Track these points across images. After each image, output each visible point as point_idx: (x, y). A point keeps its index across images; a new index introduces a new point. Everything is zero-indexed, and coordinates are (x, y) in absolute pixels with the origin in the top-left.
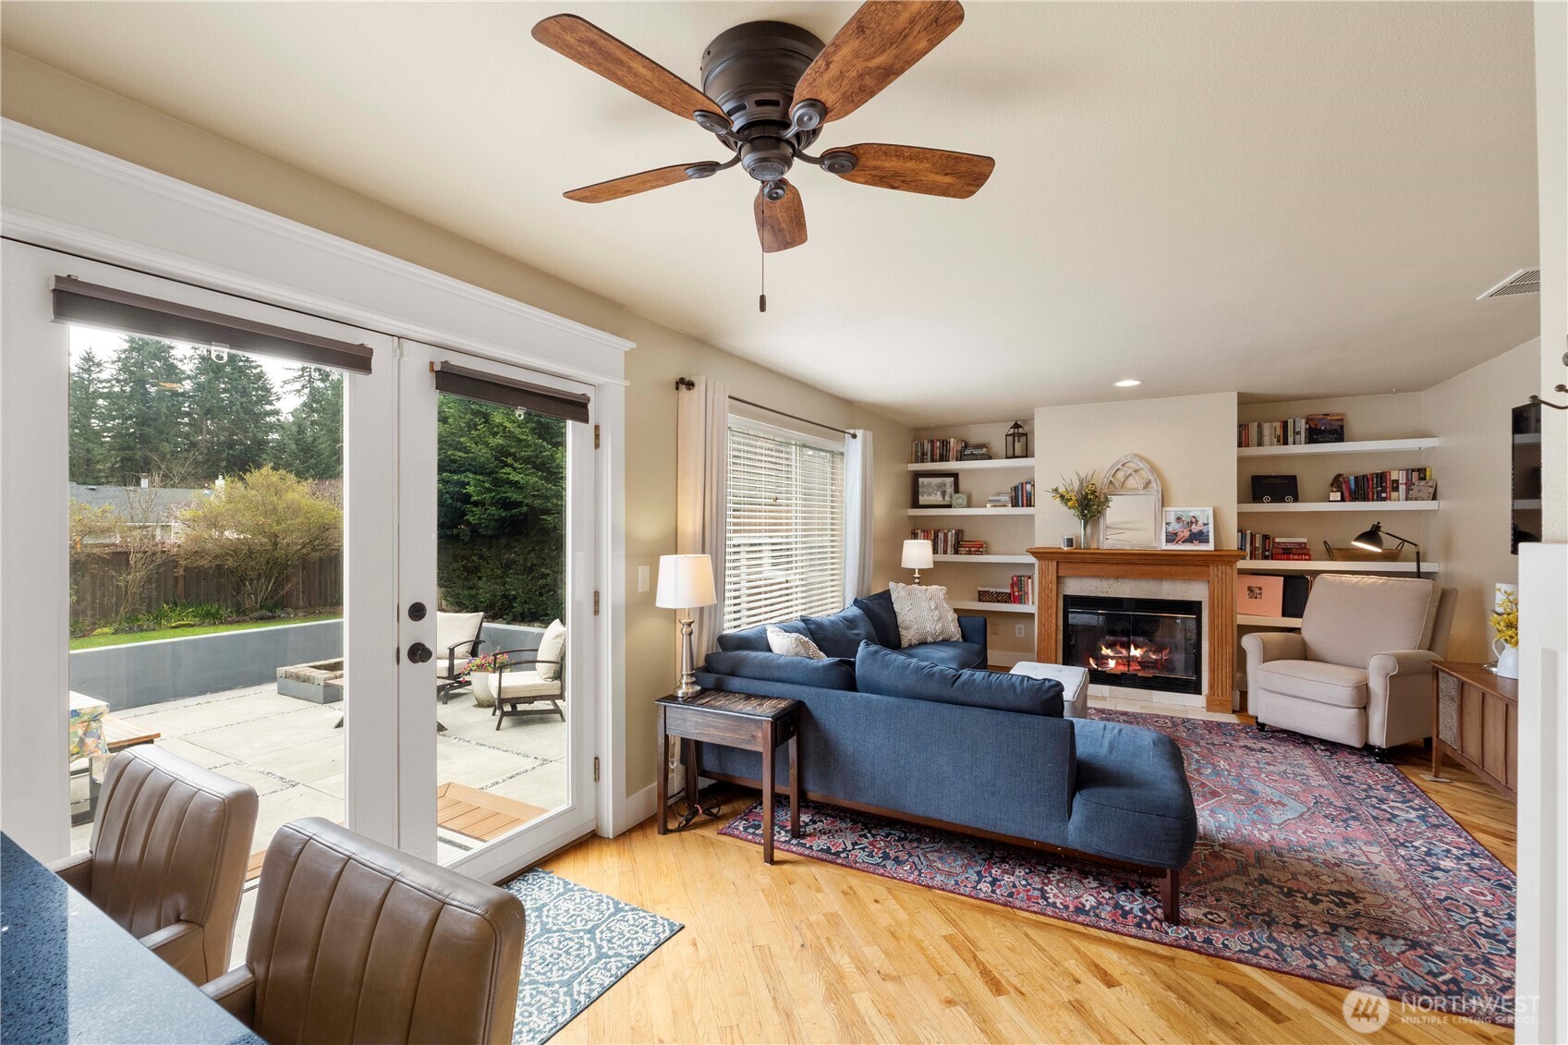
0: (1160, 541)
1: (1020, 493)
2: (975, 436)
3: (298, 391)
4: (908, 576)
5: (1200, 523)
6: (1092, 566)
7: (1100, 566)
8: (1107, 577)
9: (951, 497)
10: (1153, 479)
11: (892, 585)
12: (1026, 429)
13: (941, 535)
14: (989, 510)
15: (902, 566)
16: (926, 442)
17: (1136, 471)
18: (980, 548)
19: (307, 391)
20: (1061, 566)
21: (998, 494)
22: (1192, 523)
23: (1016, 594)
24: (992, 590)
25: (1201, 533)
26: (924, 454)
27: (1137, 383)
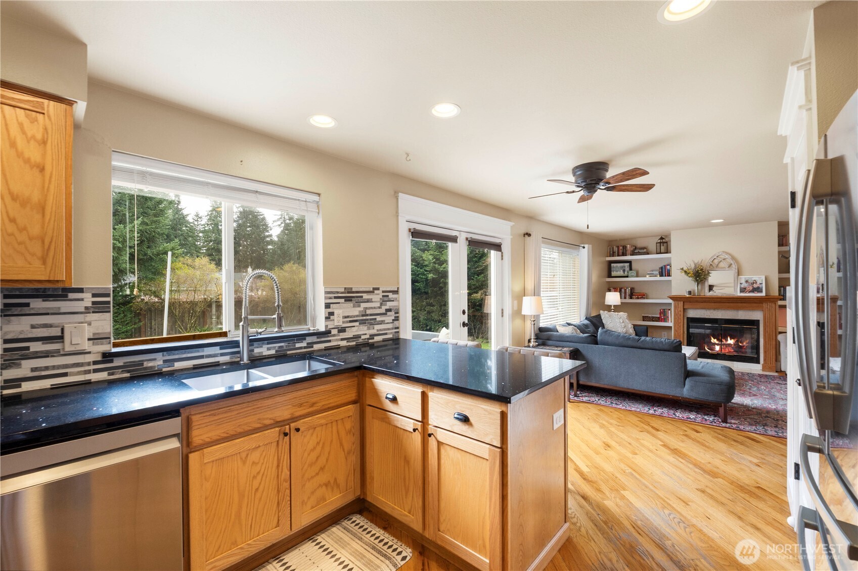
0: (737, 291)
1: (664, 270)
2: (640, 243)
3: (279, 225)
4: (608, 308)
5: (758, 283)
6: (701, 304)
7: (705, 304)
8: (709, 309)
9: (628, 272)
10: (733, 263)
11: (601, 312)
12: (667, 239)
13: (623, 290)
14: (648, 278)
15: (606, 304)
16: (615, 247)
17: (724, 259)
18: (643, 296)
19: (283, 225)
20: (685, 303)
21: (652, 271)
22: (754, 283)
23: (662, 317)
24: (650, 316)
25: (758, 288)
26: (613, 252)
27: (722, 220)
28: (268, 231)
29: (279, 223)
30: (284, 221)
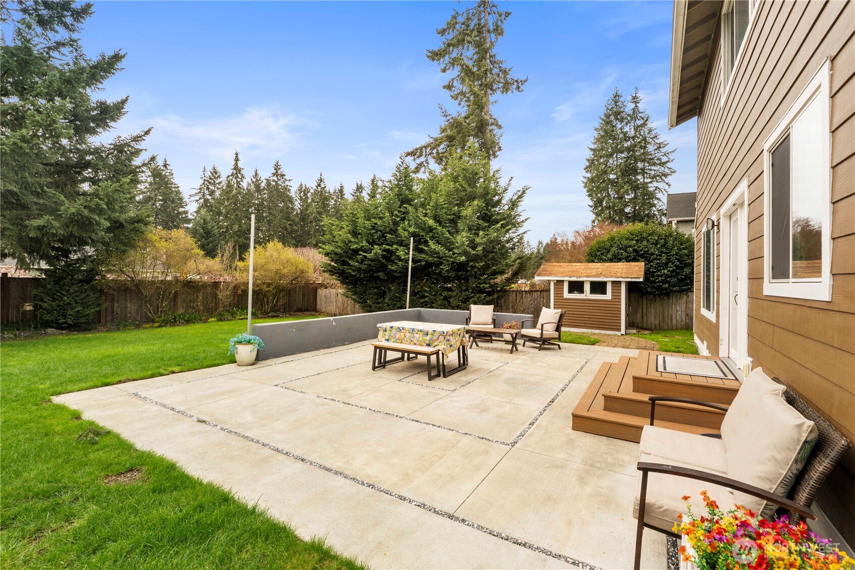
28: (182, 207)
29: (197, 198)
30: (204, 195)
